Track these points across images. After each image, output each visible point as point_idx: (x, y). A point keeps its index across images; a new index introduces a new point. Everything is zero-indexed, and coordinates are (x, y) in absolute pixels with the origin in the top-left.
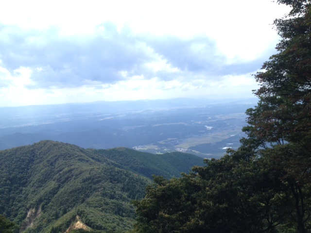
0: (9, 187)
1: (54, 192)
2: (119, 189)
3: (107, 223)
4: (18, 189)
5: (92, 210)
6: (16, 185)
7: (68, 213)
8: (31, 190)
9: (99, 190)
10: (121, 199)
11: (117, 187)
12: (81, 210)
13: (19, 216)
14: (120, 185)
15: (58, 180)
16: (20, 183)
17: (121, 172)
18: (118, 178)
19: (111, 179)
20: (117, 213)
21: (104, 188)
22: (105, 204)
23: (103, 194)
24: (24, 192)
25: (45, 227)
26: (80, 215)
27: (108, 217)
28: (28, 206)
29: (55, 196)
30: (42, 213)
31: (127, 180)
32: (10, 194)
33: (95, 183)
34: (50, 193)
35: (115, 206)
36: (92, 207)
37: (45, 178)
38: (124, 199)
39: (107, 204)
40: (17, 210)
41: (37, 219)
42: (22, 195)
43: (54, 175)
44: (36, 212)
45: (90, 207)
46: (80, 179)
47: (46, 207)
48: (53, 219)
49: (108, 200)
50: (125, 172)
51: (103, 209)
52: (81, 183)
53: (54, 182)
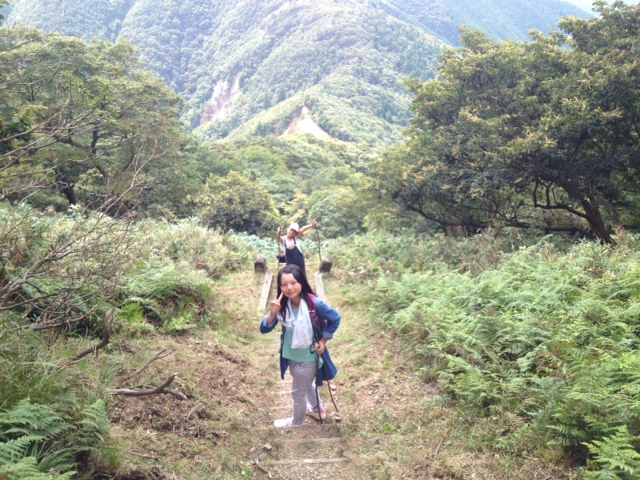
0: (178, 31)
1: (263, 52)
2: (391, 65)
3: (358, 130)
4: (194, 37)
5: (332, 100)
6: (190, 29)
7: (288, 100)
8: (220, 43)
9: (351, 62)
10: (392, 86)
11: (386, 60)
12: (311, 97)
13: (199, 93)
14: (394, 57)
15: (271, 29)
16: (197, 26)
17: (399, 26)
18: (391, 41)
19: (376, 40)
20: (381, 114)
21: (360, 59)
22: (359, 92)
23: (358, 71)
24: (205, 45)
25: (247, 120)
26: (309, 107)
27: (364, 119)
28: (214, 75)
29: (265, 61)
30: (240, 93)
31: (409, 47)
32: (180, 46)
33: (342, 46)
34: (255, 54)
35: (378, 99)
36: (333, 94)
37: (246, 21)
38: (398, 88)
39: (363, 93)
40: (195, 80)
41: (231, 104)
42: (202, 51)
43: (262, 17)
44: (229, 90)
45: (329, 93)
46: (312, 33)
47: (247, 82)
48: (261, 107)
49: (366, 86)
50: (408, 29)
51: (355, 102)
52: (314, 41)
53: (262, 33)
